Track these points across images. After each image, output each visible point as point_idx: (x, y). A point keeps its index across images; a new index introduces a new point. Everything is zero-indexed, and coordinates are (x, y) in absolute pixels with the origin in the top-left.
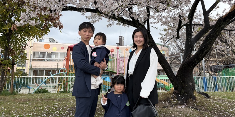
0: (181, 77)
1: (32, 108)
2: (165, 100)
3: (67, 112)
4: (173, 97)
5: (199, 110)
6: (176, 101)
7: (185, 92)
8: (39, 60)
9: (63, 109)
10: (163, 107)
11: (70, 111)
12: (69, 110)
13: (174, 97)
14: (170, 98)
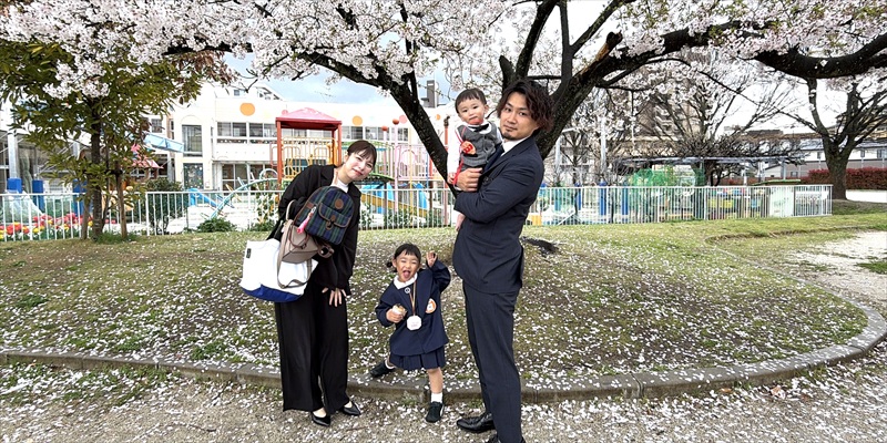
8: (233, 141)
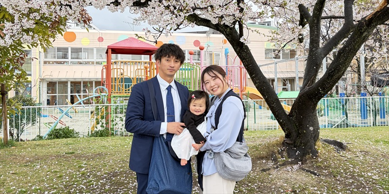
0: (296, 117)
1: (42, 175)
2: (266, 157)
3: (101, 181)
4: (282, 150)
5: (318, 176)
6: (284, 159)
7: (301, 143)
8: (57, 62)
9: (95, 176)
10: (262, 171)
11: (107, 179)
12: (105, 177)
13: (284, 150)
14: (275, 153)
